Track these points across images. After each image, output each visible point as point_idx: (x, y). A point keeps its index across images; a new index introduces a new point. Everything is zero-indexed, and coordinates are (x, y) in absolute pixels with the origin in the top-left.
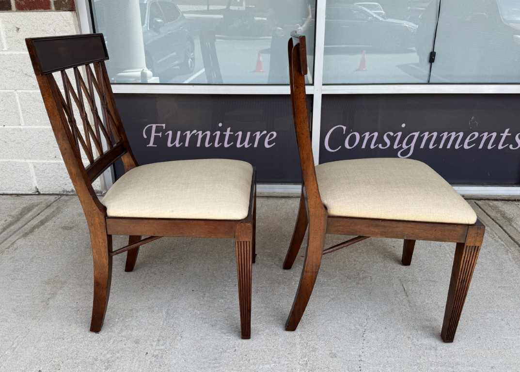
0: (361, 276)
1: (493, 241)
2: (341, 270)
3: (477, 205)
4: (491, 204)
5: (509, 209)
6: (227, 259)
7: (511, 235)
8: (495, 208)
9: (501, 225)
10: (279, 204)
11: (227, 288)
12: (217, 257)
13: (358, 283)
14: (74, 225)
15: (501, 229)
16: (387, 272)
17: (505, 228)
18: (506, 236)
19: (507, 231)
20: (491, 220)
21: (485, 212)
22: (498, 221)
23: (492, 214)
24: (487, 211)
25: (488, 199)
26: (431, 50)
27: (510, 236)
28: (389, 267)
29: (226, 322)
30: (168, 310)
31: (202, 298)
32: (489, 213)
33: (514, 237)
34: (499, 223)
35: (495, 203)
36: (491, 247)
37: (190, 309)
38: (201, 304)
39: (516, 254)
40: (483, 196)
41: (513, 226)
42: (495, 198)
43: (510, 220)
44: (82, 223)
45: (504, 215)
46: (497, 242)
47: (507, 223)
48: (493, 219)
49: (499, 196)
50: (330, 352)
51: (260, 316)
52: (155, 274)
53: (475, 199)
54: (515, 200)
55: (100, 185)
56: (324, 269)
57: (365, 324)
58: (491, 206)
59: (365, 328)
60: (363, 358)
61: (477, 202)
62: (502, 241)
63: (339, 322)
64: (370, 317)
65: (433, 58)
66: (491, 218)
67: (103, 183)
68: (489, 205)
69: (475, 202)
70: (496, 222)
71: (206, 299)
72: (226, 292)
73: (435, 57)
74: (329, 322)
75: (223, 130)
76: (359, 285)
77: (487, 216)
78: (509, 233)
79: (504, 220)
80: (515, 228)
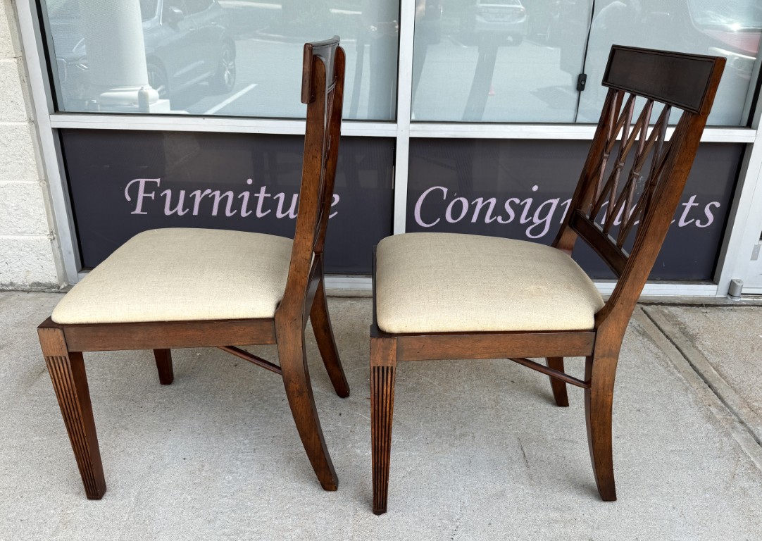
0: (458, 433)
1: (666, 373)
2: (428, 422)
3: (645, 312)
4: (666, 311)
5: (691, 319)
6: (247, 403)
7: (693, 362)
8: (670, 318)
9: (680, 346)
10: (341, 310)
11: (240, 456)
12: (231, 399)
13: (452, 445)
14: (5, 341)
15: (679, 353)
16: (498, 425)
17: (685, 351)
18: (687, 364)
19: (688, 356)
20: (664, 337)
21: (656, 324)
22: (674, 340)
23: (667, 328)
24: (659, 323)
25: (662, 304)
26: (579, 71)
27: (691, 365)
28: (503, 417)
29: (233, 515)
30: (139, 493)
31: (197, 473)
32: (662, 327)
33: (698, 366)
34: (677, 343)
35: (672, 309)
36: (662, 383)
37: (175, 492)
38: (195, 484)
39: (700, 396)
40: (654, 299)
41: (697, 348)
42: (673, 301)
43: (692, 338)
44: (19, 339)
45: (684, 332)
46: (672, 374)
47: (689, 343)
48: (667, 337)
49: (678, 298)
51: (288, 505)
52: (127, 429)
53: (643, 304)
54: (702, 305)
55: (56, 275)
56: (401, 421)
57: (457, 517)
58: (665, 315)
59: (458, 524)
61: (645, 308)
62: (679, 372)
63: (416, 513)
64: (467, 504)
65: (583, 83)
66: (665, 334)
67: (62, 271)
68: (662, 312)
69: (642, 308)
70: (671, 341)
71: (204, 474)
72: (238, 463)
73: (585, 81)
74: (400, 514)
75: (254, 189)
76: (454, 449)
77: (659, 331)
78: (691, 359)
79: (684, 339)
80: (700, 351)
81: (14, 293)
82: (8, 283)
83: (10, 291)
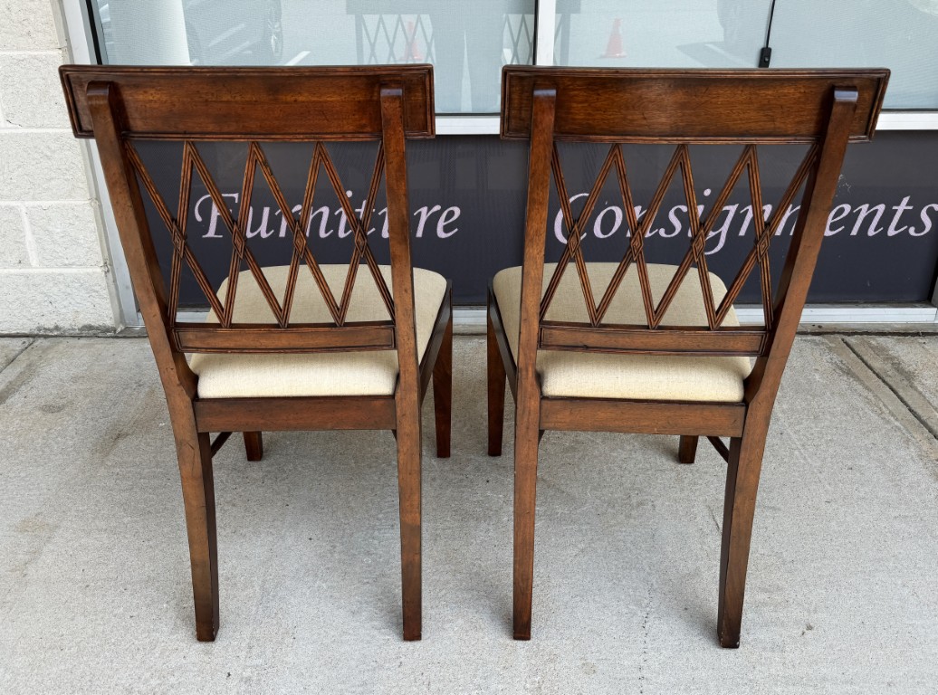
0: (634, 501)
1: (881, 422)
2: (594, 489)
3: (846, 343)
4: (873, 342)
5: (906, 352)
6: (374, 469)
7: (913, 407)
8: (880, 351)
9: (894, 387)
10: (468, 350)
11: (376, 533)
12: (353, 465)
13: (629, 516)
14: (64, 401)
15: (895, 396)
16: (682, 490)
17: (901, 393)
18: (905, 409)
19: (906, 399)
20: (874, 376)
21: (862, 359)
22: (887, 379)
23: (877, 364)
24: (865, 358)
25: (868, 333)
26: (762, 44)
27: (911, 410)
28: (686, 481)
29: (380, 604)
30: (264, 582)
31: (329, 555)
32: (870, 362)
33: (919, 412)
34: (890, 383)
35: (881, 340)
36: (876, 434)
37: (306, 579)
38: (328, 568)
39: (924, 448)
40: (857, 327)
41: (916, 389)
42: (881, 330)
43: (909, 377)
44: (81, 398)
45: (898, 367)
46: (888, 422)
47: (905, 382)
48: (878, 375)
49: (887, 325)
50: (583, 662)
51: (444, 591)
52: (234, 505)
53: (844, 333)
54: (917, 334)
55: (111, 316)
56: (563, 488)
57: (646, 601)
58: (872, 348)
59: (648, 609)
60: (645, 673)
61: (848, 339)
62: (897, 420)
63: (597, 598)
64: (656, 586)
65: (767, 60)
66: (874, 372)
67: (118, 310)
68: (869, 344)
69: (843, 340)
70: (884, 381)
71: (336, 556)
72: (376, 542)
73: (769, 57)
74: (578, 599)
76: (632, 521)
77: (867, 368)
78: (910, 403)
79: (899, 377)
80: (920, 393)
81: (61, 339)
82: (52, 327)
83: (56, 336)
